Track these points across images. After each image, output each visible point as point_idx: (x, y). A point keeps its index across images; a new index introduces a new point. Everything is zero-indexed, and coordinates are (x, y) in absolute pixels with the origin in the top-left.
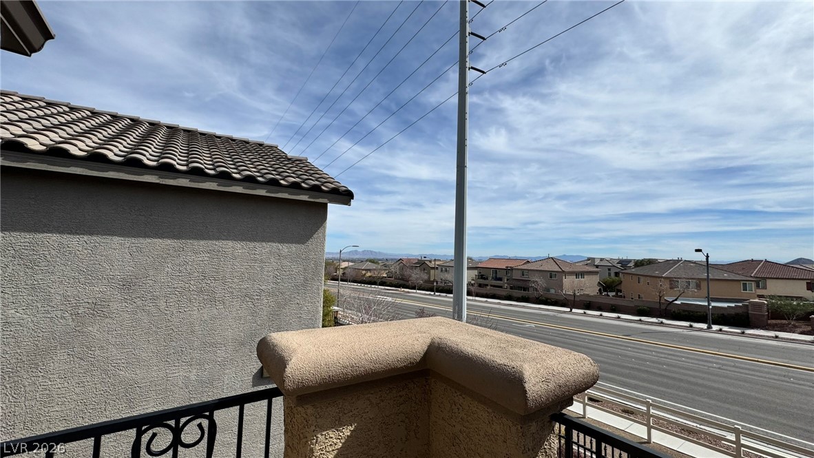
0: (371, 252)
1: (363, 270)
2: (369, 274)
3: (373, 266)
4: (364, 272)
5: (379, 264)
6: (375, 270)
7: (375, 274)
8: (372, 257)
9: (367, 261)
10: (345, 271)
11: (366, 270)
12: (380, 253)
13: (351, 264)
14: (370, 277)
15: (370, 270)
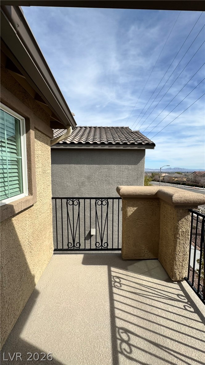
0: (179, 168)
1: (173, 177)
2: (176, 179)
3: (178, 175)
4: (174, 178)
5: (182, 174)
6: (179, 177)
7: (180, 179)
8: (179, 171)
9: (176, 173)
10: (164, 178)
11: (175, 177)
12: (183, 169)
13: (167, 174)
14: (177, 181)
15: (177, 177)
